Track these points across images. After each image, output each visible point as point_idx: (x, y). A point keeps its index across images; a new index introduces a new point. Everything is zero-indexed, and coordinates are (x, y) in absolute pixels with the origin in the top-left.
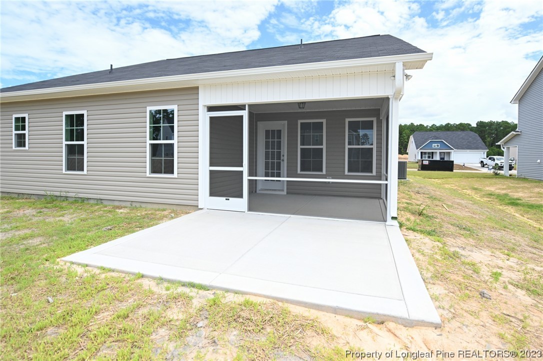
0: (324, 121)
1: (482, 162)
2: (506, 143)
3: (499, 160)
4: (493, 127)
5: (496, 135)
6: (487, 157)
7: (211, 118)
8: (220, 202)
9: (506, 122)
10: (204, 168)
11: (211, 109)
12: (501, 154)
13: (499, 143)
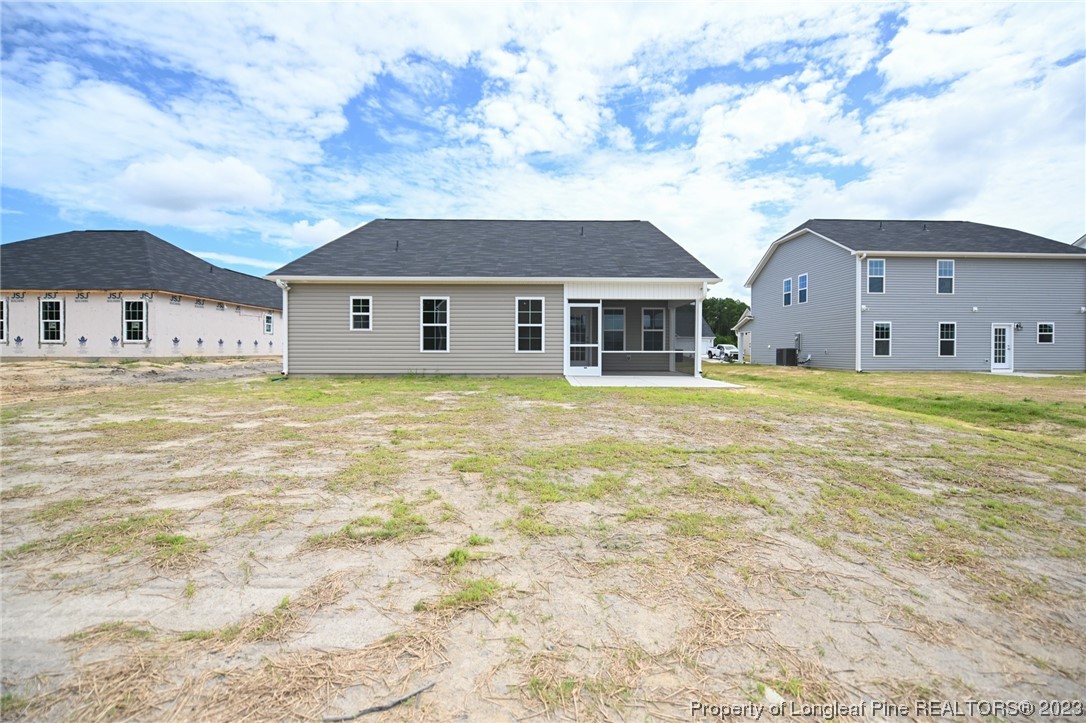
0: (624, 309)
1: (710, 352)
2: (740, 328)
3: (729, 349)
4: (716, 306)
5: (720, 317)
6: (715, 345)
7: (571, 308)
8: (579, 370)
9: (731, 300)
10: (567, 345)
11: (570, 301)
12: (734, 341)
13: (733, 329)
